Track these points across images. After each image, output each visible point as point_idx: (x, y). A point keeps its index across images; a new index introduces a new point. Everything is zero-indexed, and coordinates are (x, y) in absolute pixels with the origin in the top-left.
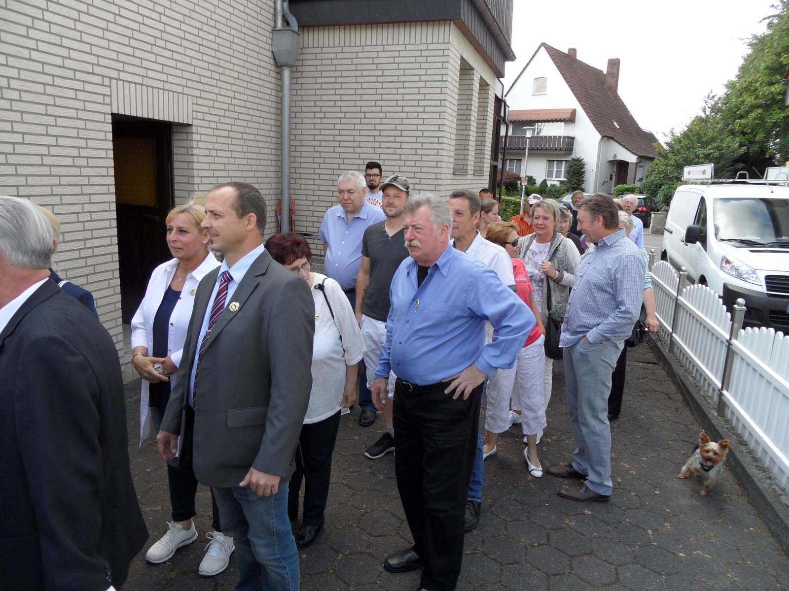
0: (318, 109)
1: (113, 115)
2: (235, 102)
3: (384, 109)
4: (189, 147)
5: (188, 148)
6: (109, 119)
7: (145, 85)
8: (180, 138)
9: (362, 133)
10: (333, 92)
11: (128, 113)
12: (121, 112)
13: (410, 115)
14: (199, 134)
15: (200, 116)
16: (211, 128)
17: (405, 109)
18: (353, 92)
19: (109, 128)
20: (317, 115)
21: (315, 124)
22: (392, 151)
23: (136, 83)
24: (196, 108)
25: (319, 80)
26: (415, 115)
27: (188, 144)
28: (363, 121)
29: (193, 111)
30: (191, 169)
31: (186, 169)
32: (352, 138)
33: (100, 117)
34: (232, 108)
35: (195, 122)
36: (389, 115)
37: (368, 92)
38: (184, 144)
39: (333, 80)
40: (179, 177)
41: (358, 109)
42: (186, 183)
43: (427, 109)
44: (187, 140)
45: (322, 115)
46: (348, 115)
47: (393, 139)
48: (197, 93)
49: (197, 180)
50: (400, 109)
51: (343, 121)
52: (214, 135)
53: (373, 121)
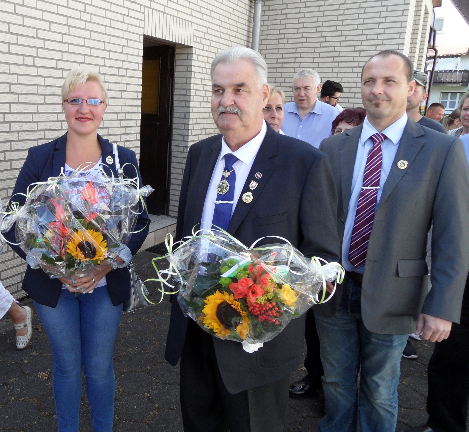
0: (282, 36)
1: (144, 36)
2: (222, 30)
3: (344, 33)
4: (189, 66)
5: (187, 66)
6: (142, 39)
7: (166, 13)
8: (181, 58)
9: (322, 55)
10: (296, 21)
11: (153, 36)
12: (150, 35)
13: (369, 37)
14: (197, 55)
15: (198, 40)
16: (204, 50)
17: (365, 32)
18: (315, 19)
19: (141, 46)
20: (281, 41)
21: (278, 49)
22: (350, 70)
23: (160, 11)
24: (197, 34)
25: (284, 12)
26: (375, 37)
27: (188, 63)
28: (324, 44)
29: (194, 36)
30: (189, 83)
31: (185, 83)
32: (311, 60)
33: (136, 37)
34: (219, 35)
35: (195, 45)
36: (348, 38)
37: (329, 18)
38: (185, 63)
39: (297, 10)
40: (178, 90)
41: (319, 34)
42: (184, 95)
43: (387, 31)
44: (188, 59)
45: (285, 41)
46: (309, 40)
47: (351, 59)
48: (197, 21)
49: (193, 93)
50: (360, 32)
51: (305, 45)
52: (206, 56)
53: (332, 44)
